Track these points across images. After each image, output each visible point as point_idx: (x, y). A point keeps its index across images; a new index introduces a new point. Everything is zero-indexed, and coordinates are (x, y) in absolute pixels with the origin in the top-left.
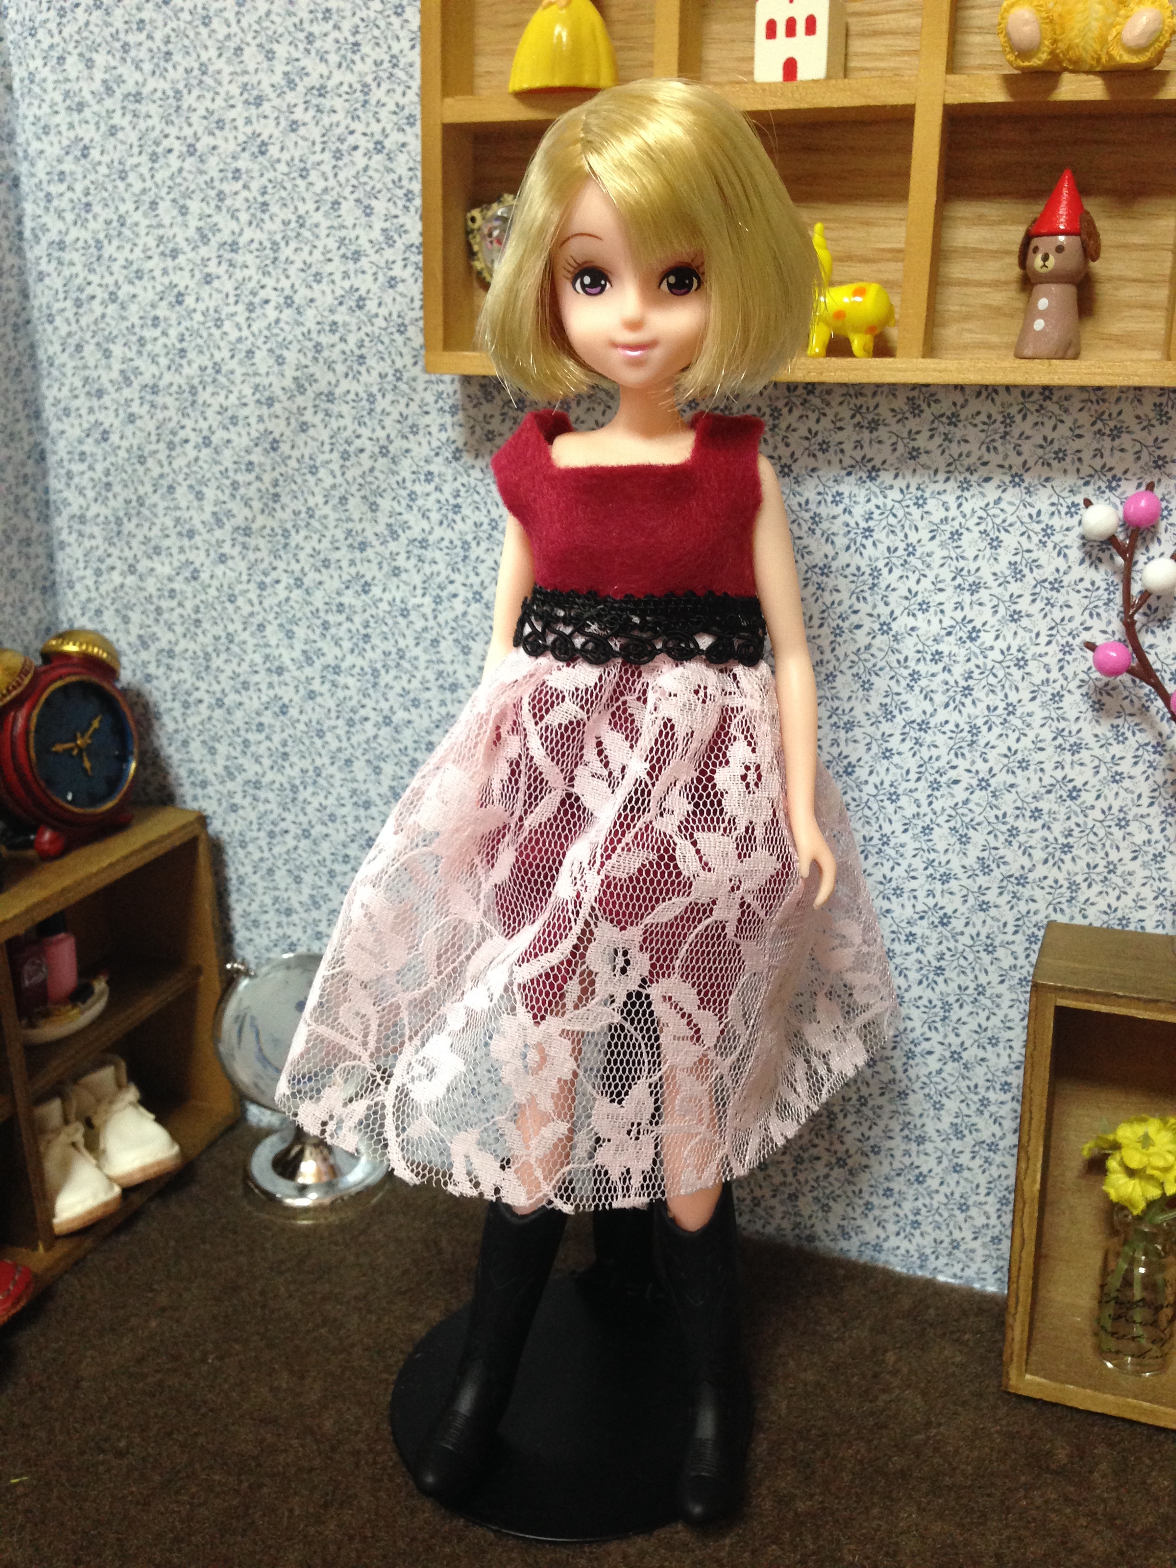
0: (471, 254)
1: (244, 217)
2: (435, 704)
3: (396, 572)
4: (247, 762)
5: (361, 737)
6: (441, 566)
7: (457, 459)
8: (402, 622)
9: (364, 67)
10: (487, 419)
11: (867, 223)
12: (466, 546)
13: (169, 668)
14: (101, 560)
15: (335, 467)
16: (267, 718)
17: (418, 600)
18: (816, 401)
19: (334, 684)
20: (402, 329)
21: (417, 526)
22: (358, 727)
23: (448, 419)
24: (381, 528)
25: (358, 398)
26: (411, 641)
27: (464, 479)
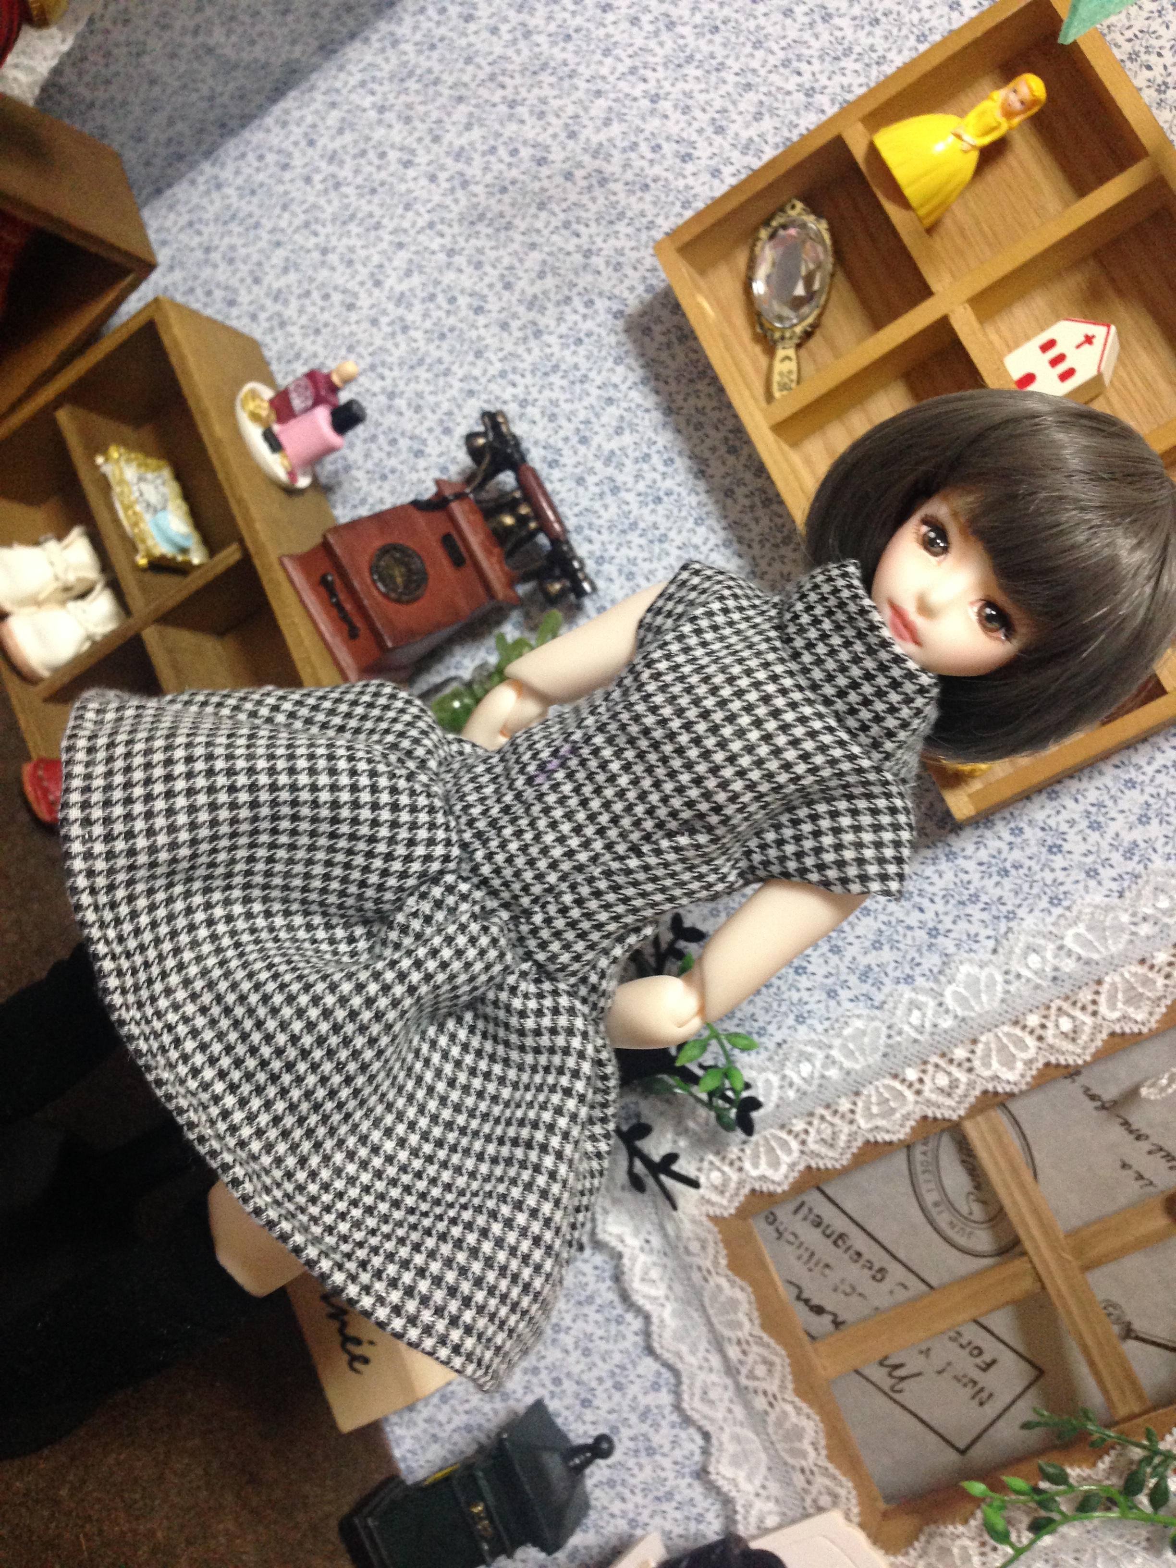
1: (698, 19)
2: (427, 424)
3: (504, 326)
4: (294, 304)
6: (529, 359)
7: (615, 316)
8: (471, 357)
9: (863, 39)
12: (555, 368)
13: (326, 191)
14: (374, 79)
15: (554, 222)
16: (336, 298)
17: (493, 358)
19: (393, 335)
20: (686, 205)
24: (530, 292)
25: (614, 205)
26: (460, 373)
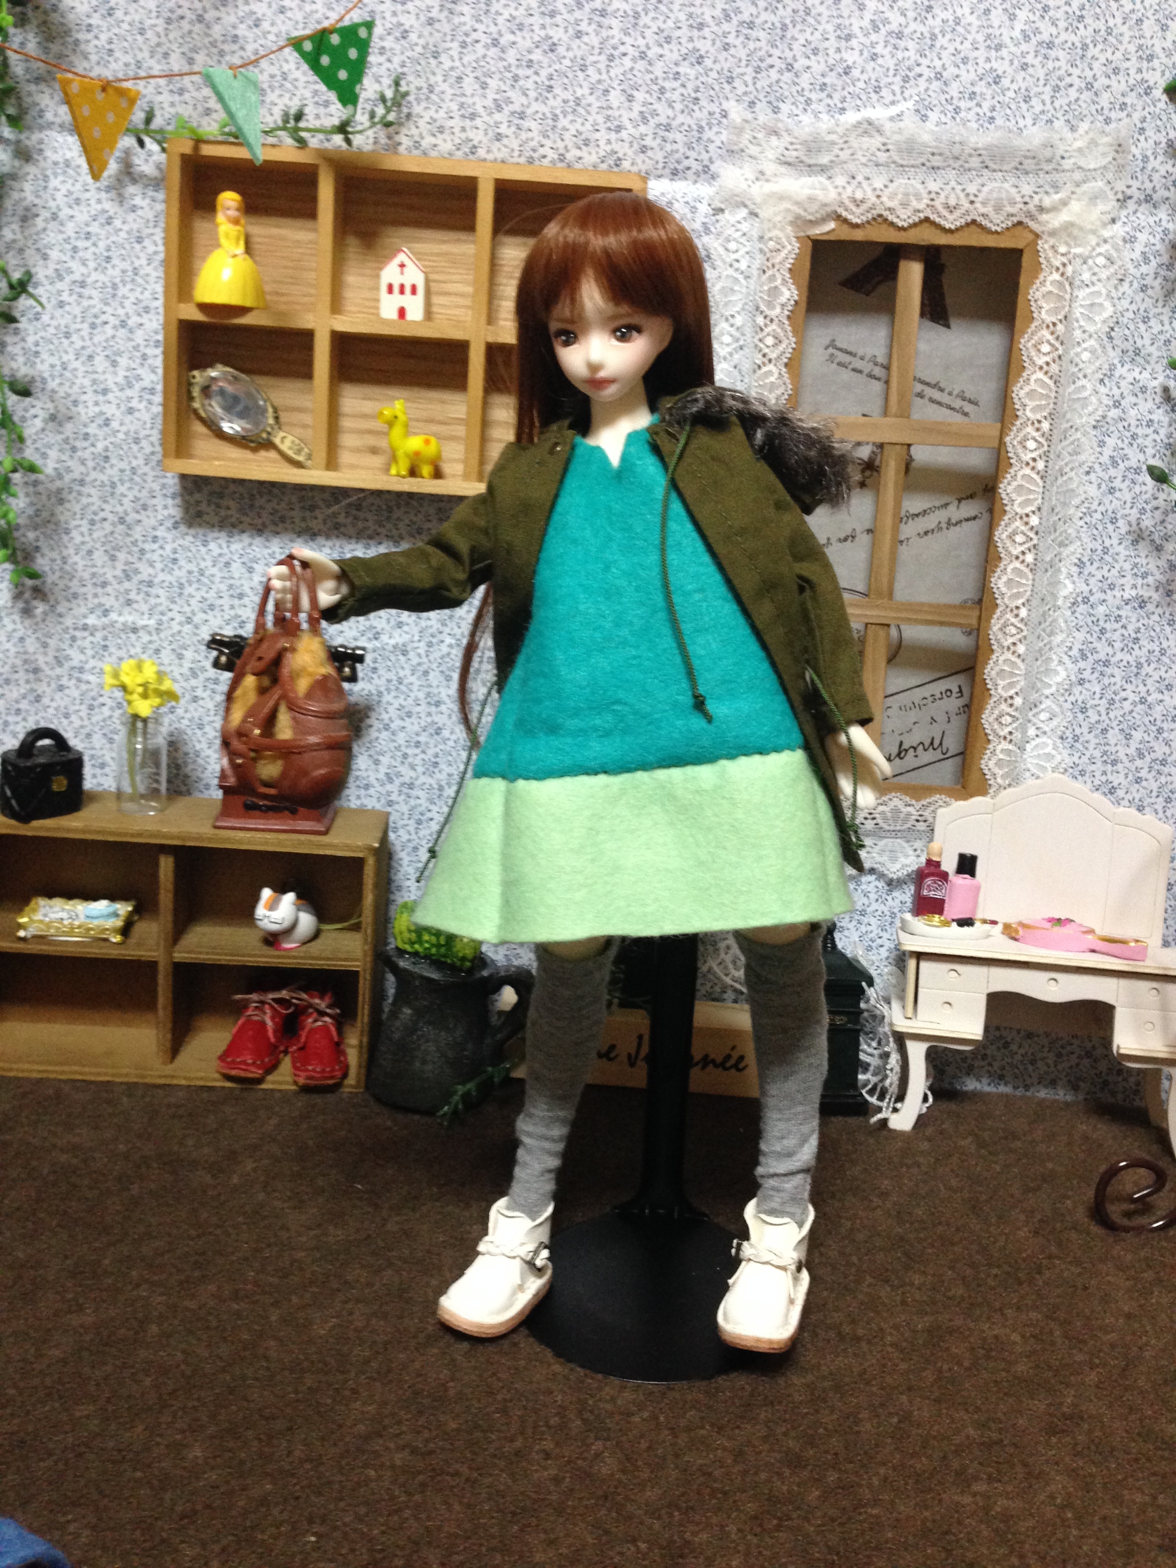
0: (191, 398)
3: (129, 602)
5: (99, 718)
6: (162, 600)
7: (175, 528)
9: (114, 273)
10: (198, 503)
11: (443, 402)
12: (181, 586)
15: (84, 529)
18: (415, 503)
19: (79, 680)
21: (146, 572)
22: (97, 710)
23: (170, 502)
24: (118, 573)
27: (181, 542)
